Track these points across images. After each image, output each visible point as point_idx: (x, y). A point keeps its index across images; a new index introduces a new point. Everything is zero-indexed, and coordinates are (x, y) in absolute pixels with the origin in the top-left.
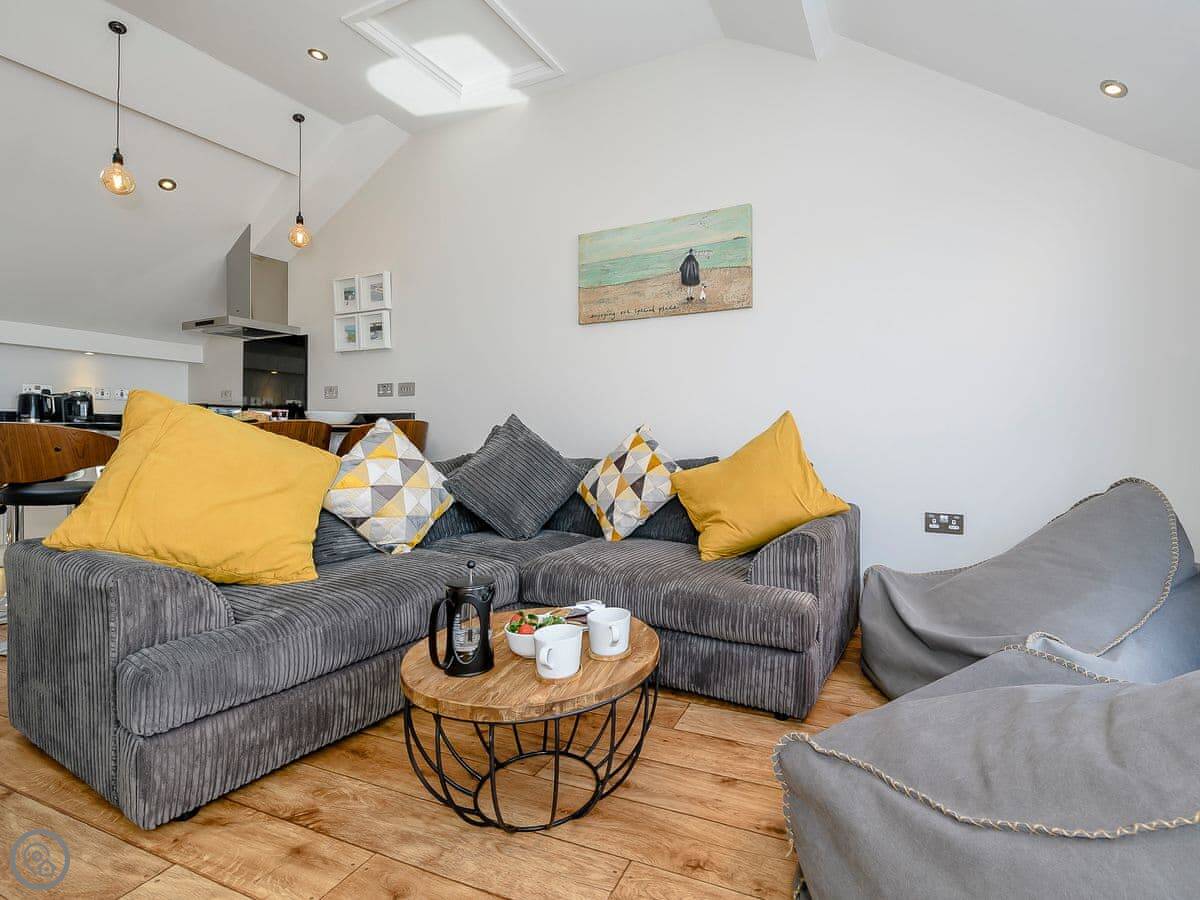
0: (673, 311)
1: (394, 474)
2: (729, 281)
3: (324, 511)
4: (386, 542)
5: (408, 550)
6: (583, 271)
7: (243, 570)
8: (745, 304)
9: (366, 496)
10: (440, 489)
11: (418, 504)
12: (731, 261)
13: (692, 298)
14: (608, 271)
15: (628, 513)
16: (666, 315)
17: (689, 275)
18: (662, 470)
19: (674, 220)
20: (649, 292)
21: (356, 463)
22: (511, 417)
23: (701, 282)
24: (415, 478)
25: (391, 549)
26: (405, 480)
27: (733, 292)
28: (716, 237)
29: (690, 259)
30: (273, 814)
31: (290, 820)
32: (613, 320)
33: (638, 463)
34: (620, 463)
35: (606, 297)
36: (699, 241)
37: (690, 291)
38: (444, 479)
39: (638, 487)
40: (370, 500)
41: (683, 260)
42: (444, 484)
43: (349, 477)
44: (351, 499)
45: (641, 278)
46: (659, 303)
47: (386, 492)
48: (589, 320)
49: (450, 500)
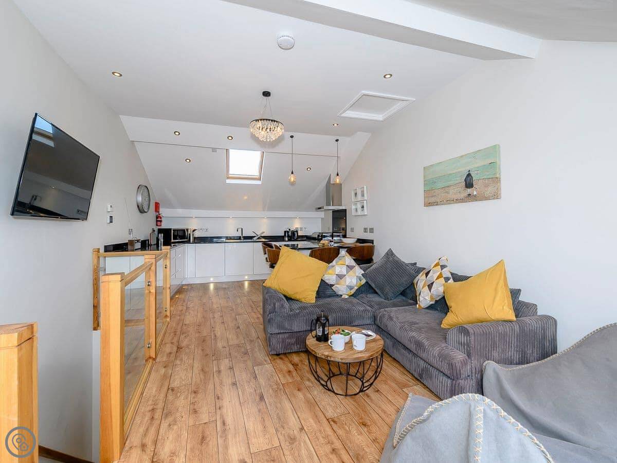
0: (462, 201)
1: (344, 270)
2: (487, 186)
3: (322, 280)
4: (340, 293)
5: (347, 297)
6: (426, 183)
7: (298, 297)
8: (496, 196)
9: (334, 277)
10: (360, 277)
11: (351, 281)
12: (488, 175)
13: (470, 195)
14: (435, 182)
15: (425, 298)
16: (459, 202)
17: (469, 184)
18: (442, 280)
19: (462, 156)
20: (451, 191)
21: (333, 266)
22: (389, 250)
23: (474, 186)
24: (351, 272)
25: (341, 296)
26: (347, 273)
27: (490, 191)
28: (480, 163)
29: (469, 175)
30: (291, 362)
31: (293, 365)
32: (437, 205)
33: (433, 275)
34: (427, 274)
35: (435, 194)
36: (473, 166)
37: (469, 191)
38: (363, 272)
39: (430, 286)
40: (335, 279)
41: (466, 175)
42: (362, 275)
43: (330, 271)
44: (330, 278)
45: (448, 185)
46: (455, 197)
47: (340, 277)
48: (428, 204)
49: (364, 281)
